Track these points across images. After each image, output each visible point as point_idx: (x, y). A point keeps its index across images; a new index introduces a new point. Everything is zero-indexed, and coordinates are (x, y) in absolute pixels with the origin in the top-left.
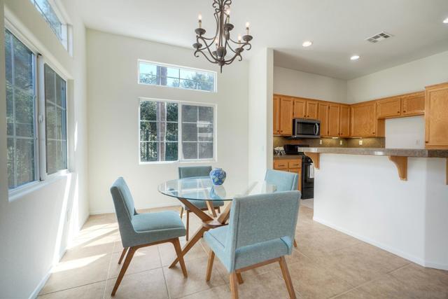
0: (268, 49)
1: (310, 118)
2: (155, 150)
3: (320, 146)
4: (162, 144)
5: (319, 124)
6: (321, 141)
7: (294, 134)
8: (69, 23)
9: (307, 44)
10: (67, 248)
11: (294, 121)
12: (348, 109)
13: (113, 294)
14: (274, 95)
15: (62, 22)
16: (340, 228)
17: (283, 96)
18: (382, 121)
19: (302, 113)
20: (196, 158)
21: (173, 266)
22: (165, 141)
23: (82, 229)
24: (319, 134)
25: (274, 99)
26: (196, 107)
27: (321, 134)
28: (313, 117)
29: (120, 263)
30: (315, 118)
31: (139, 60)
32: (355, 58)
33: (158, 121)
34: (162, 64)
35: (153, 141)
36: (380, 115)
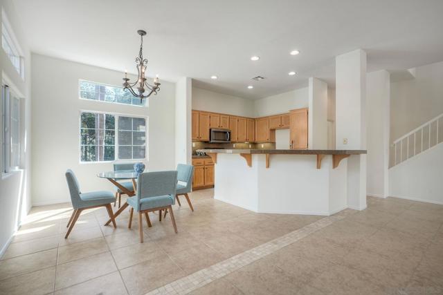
0: (188, 79)
1: (224, 128)
2: (93, 153)
3: (233, 148)
4: (101, 147)
5: (230, 133)
6: (234, 145)
7: (210, 140)
8: (22, 55)
9: (214, 77)
10: (20, 224)
11: (210, 130)
12: (253, 122)
13: (66, 238)
14: (192, 110)
15: (16, 53)
16: (227, 201)
17: (202, 112)
18: (273, 131)
19: (216, 125)
20: (131, 158)
21: (107, 224)
22: (104, 144)
23: (28, 214)
24: (229, 140)
25: (193, 114)
26: (131, 118)
27: (232, 140)
28: (226, 127)
29: (68, 227)
30: (227, 128)
31: (80, 80)
32: (250, 87)
33: (97, 129)
34: (100, 84)
35: (91, 145)
36: (272, 127)
